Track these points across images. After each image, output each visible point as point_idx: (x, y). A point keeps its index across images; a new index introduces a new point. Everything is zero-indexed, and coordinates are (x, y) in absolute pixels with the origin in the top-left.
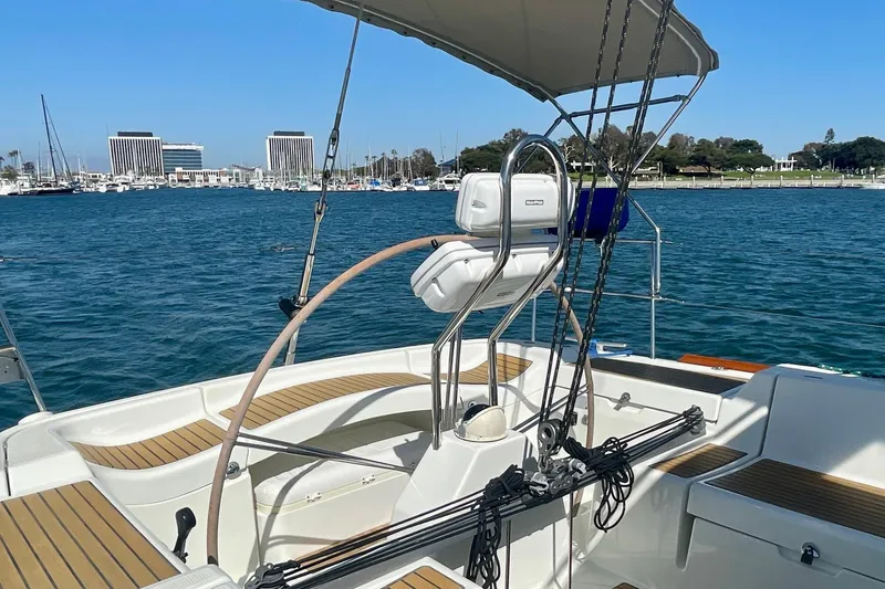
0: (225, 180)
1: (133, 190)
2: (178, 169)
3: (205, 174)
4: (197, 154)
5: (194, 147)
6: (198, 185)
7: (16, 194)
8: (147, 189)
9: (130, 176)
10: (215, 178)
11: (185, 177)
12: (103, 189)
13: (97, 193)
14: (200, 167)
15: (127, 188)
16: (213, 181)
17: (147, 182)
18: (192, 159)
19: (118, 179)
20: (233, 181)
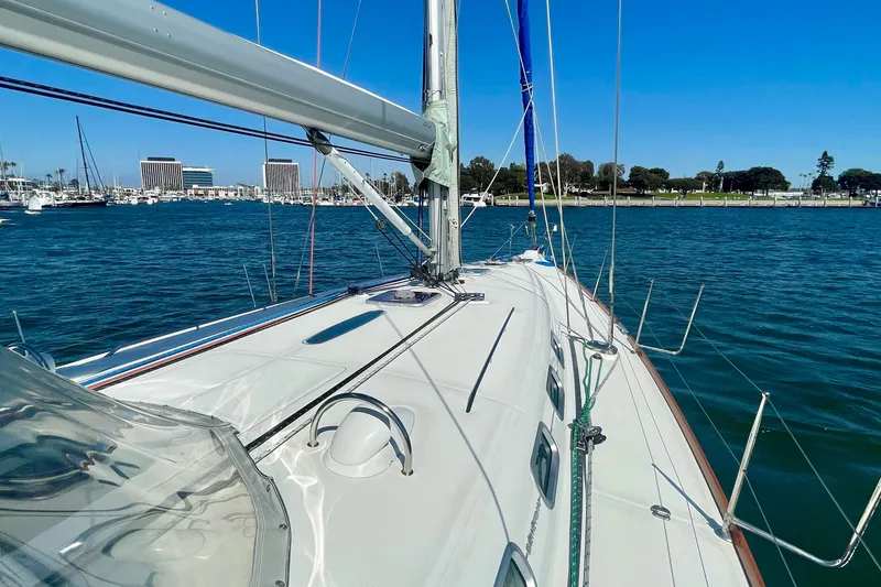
0: (231, 194)
1: (160, 202)
2: (195, 186)
3: (215, 190)
4: (208, 175)
5: (207, 170)
6: (210, 198)
7: (49, 206)
8: (171, 202)
9: (157, 191)
10: (223, 192)
11: (200, 192)
12: (134, 202)
13: (129, 205)
14: (211, 185)
15: (156, 201)
16: (222, 195)
17: (171, 196)
18: (205, 179)
19: (148, 193)
20: (239, 196)
